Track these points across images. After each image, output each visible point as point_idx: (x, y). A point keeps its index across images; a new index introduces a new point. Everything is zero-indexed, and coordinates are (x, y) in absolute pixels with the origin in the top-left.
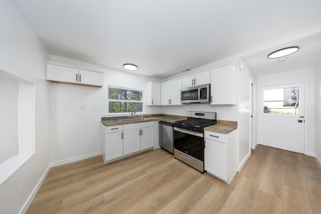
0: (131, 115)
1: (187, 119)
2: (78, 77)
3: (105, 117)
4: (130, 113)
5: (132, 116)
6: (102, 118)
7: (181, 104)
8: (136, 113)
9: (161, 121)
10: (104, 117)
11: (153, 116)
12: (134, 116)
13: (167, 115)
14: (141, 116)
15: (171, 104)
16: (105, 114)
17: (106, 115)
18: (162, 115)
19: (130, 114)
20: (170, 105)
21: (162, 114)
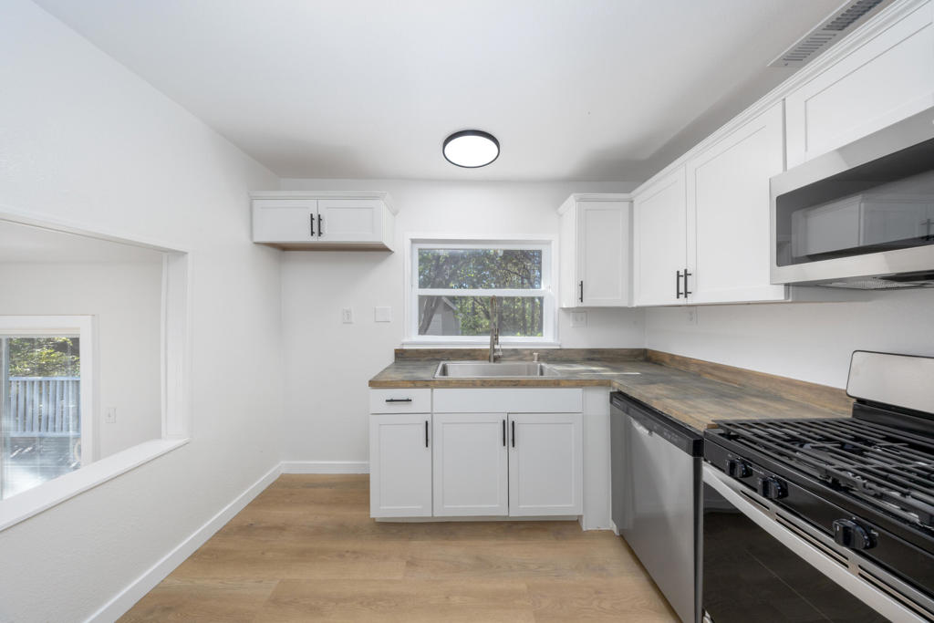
0: (488, 347)
1: (846, 413)
2: (316, 223)
3: (405, 347)
4: (487, 339)
5: (495, 350)
6: (396, 350)
7: (777, 294)
8: (501, 339)
9: (620, 393)
10: (402, 350)
11: (593, 356)
12: (500, 354)
13: (672, 357)
14: (531, 354)
15: (691, 300)
16: (406, 340)
17: (407, 344)
18: (645, 358)
19: (486, 344)
20: (682, 301)
21: (645, 351)
